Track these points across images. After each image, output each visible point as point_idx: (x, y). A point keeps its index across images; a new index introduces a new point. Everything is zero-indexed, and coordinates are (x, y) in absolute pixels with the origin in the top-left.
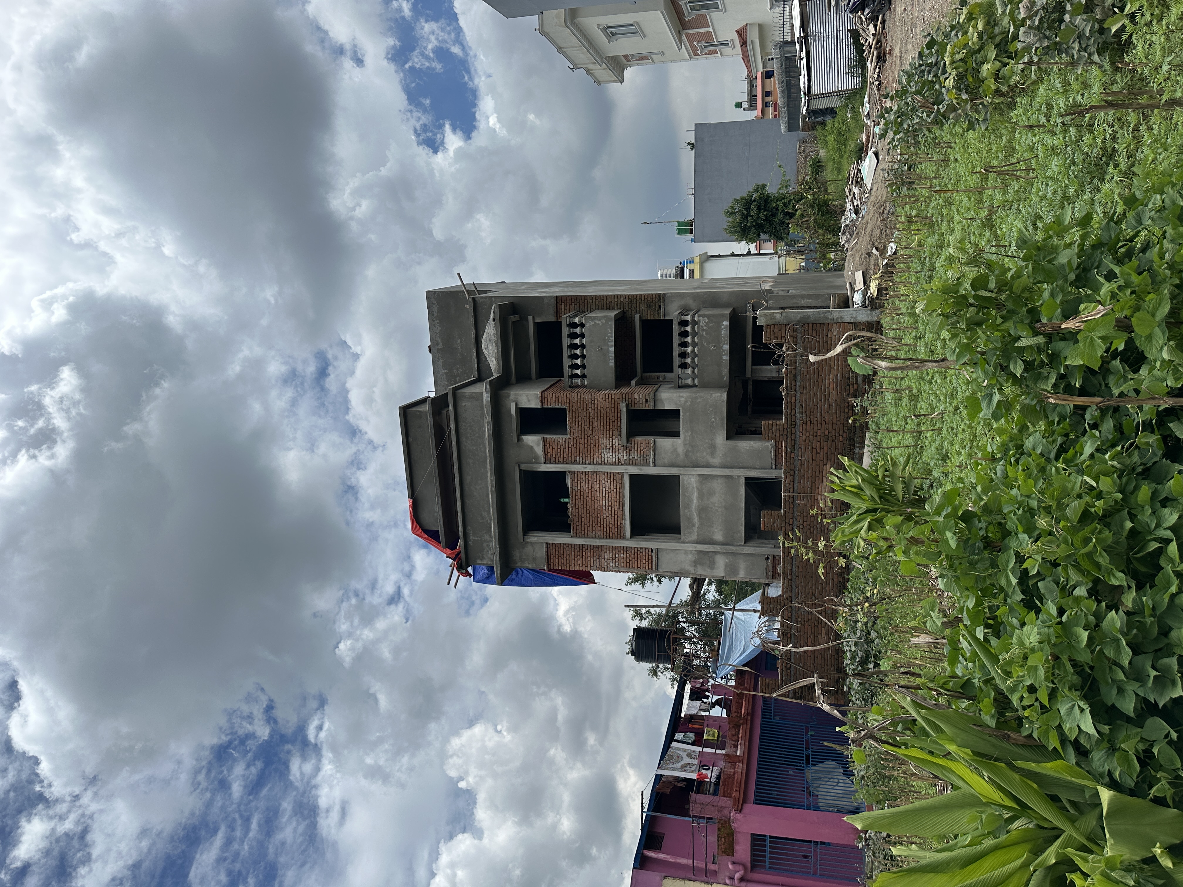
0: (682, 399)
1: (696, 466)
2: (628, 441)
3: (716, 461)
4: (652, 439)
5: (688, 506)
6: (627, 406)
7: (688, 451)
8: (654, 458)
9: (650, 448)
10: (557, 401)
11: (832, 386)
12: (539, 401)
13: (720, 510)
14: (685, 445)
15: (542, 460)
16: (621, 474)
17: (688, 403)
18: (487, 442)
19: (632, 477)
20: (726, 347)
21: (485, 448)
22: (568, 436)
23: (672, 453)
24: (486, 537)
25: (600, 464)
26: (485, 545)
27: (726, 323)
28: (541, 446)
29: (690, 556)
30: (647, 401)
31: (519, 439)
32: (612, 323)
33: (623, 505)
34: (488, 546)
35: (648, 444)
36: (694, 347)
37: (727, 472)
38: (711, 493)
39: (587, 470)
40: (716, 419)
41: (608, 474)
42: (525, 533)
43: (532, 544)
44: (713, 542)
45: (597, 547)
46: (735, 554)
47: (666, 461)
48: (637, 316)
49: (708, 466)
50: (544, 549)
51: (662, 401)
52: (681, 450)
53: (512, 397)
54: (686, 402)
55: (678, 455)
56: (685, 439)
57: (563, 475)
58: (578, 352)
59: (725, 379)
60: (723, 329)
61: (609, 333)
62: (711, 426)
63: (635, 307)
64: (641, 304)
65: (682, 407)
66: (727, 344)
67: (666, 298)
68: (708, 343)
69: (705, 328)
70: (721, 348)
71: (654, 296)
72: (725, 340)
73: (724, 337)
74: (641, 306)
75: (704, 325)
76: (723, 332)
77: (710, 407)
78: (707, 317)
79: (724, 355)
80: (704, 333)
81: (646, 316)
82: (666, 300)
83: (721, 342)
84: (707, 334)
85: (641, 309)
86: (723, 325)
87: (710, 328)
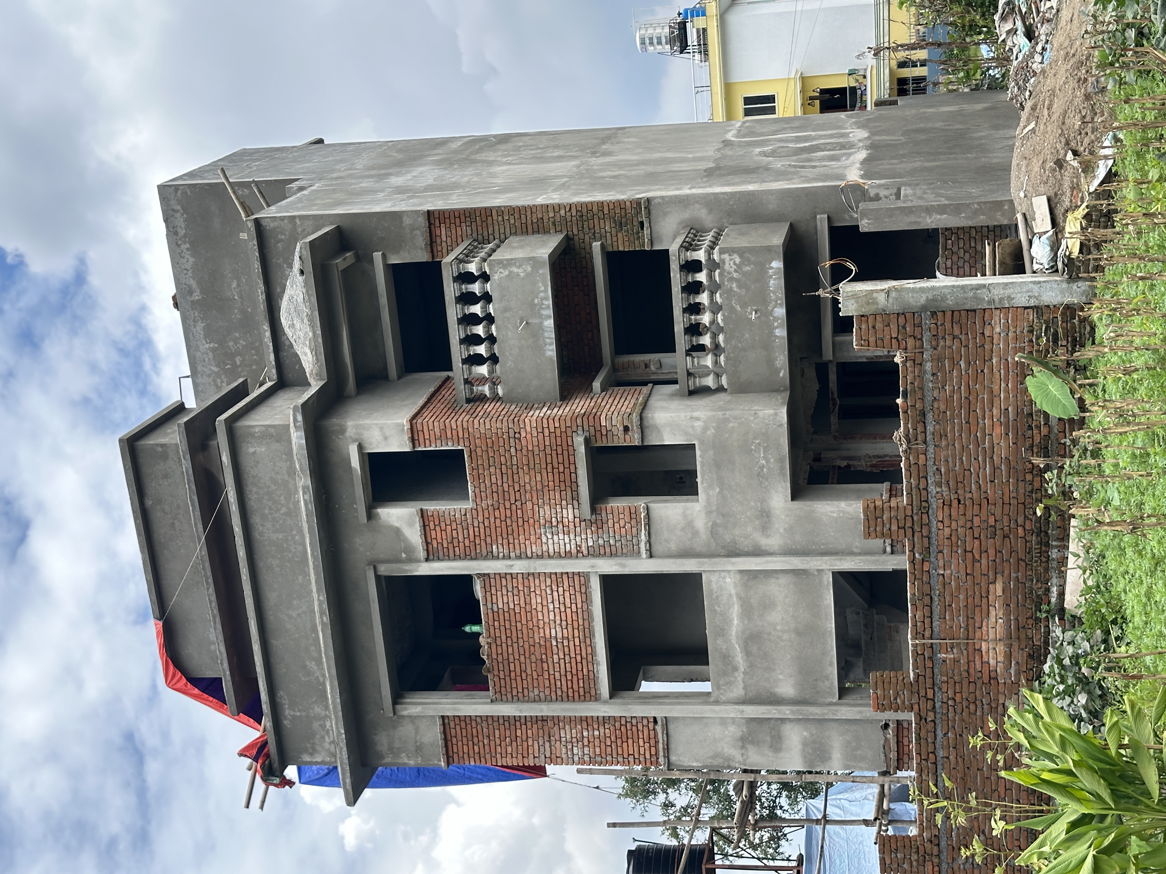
0: (698, 424)
1: (734, 553)
2: (593, 510)
3: (773, 542)
4: (640, 502)
5: (722, 632)
6: (587, 441)
7: (715, 524)
8: (649, 541)
9: (638, 523)
10: (443, 437)
11: (998, 430)
12: (406, 437)
13: (786, 636)
14: (709, 513)
15: (422, 554)
16: (584, 577)
17: (711, 432)
18: (305, 526)
19: (607, 580)
20: (781, 312)
21: (303, 537)
22: (469, 505)
23: (683, 529)
24: (318, 710)
25: (541, 557)
26: (316, 725)
27: (778, 265)
28: (418, 526)
29: (732, 728)
30: (626, 429)
31: (370, 516)
32: (546, 272)
33: (592, 635)
34: (323, 727)
35: (633, 514)
36: (714, 313)
37: (796, 563)
38: (767, 605)
39: (514, 571)
40: (768, 461)
41: (558, 578)
42: (397, 698)
43: (412, 718)
44: (775, 700)
45: (544, 719)
46: (821, 722)
47: (673, 546)
48: (596, 245)
49: (757, 552)
50: (438, 729)
51: (657, 430)
52: (701, 523)
53: (350, 432)
54: (705, 429)
55: (696, 533)
56: (708, 500)
57: (466, 580)
58: (480, 330)
59: (781, 375)
60: (771, 277)
61: (541, 292)
62: (759, 475)
63: (591, 226)
64: (602, 222)
65: (699, 440)
66: (781, 305)
67: (652, 208)
68: (744, 305)
69: (735, 275)
70: (771, 313)
71: (628, 204)
72: (778, 298)
73: (774, 292)
74: (602, 226)
75: (732, 270)
76: (772, 282)
77: (755, 438)
78: (738, 254)
79: (777, 328)
80: (734, 285)
81: (615, 244)
82: (653, 212)
83: (770, 302)
84: (739, 287)
85: (603, 230)
86: (772, 268)
87: (744, 274)
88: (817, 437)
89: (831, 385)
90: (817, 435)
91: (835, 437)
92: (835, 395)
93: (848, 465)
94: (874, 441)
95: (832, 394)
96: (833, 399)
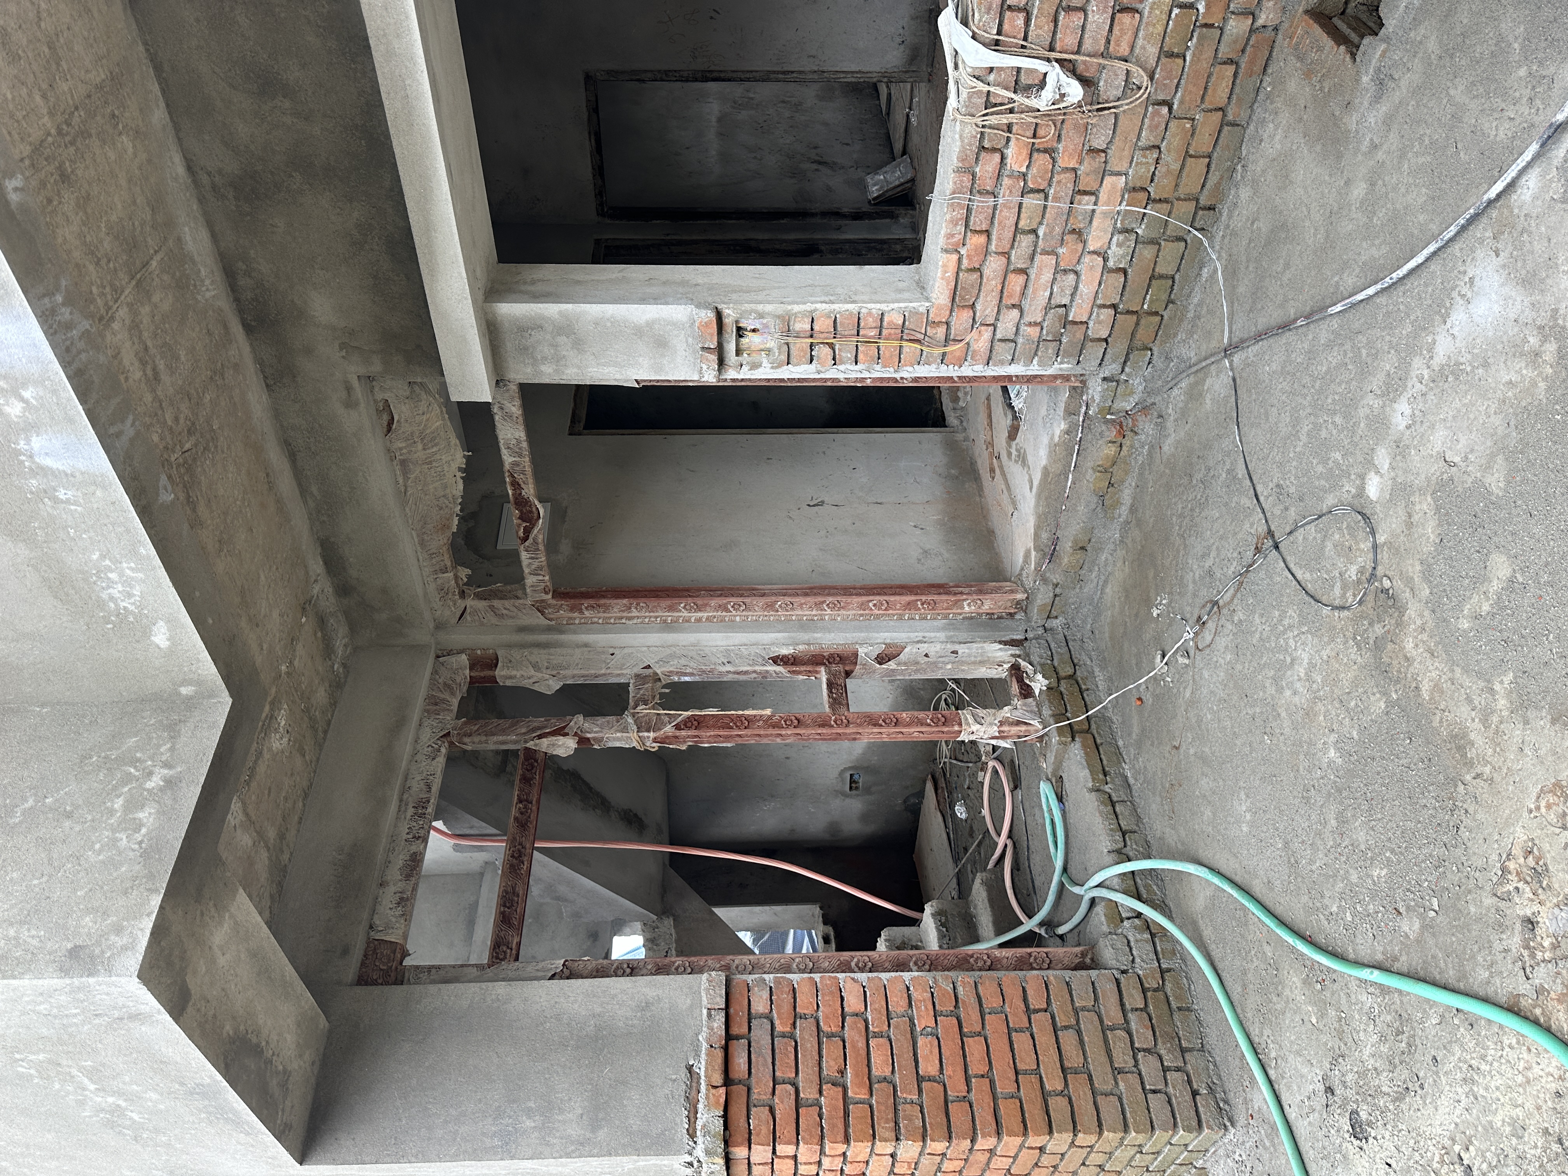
88: (481, 604)
89: (508, 459)
90: (479, 597)
91: (540, 608)
92: (529, 491)
93: (583, 741)
94: (669, 616)
95: (516, 485)
96: (521, 502)
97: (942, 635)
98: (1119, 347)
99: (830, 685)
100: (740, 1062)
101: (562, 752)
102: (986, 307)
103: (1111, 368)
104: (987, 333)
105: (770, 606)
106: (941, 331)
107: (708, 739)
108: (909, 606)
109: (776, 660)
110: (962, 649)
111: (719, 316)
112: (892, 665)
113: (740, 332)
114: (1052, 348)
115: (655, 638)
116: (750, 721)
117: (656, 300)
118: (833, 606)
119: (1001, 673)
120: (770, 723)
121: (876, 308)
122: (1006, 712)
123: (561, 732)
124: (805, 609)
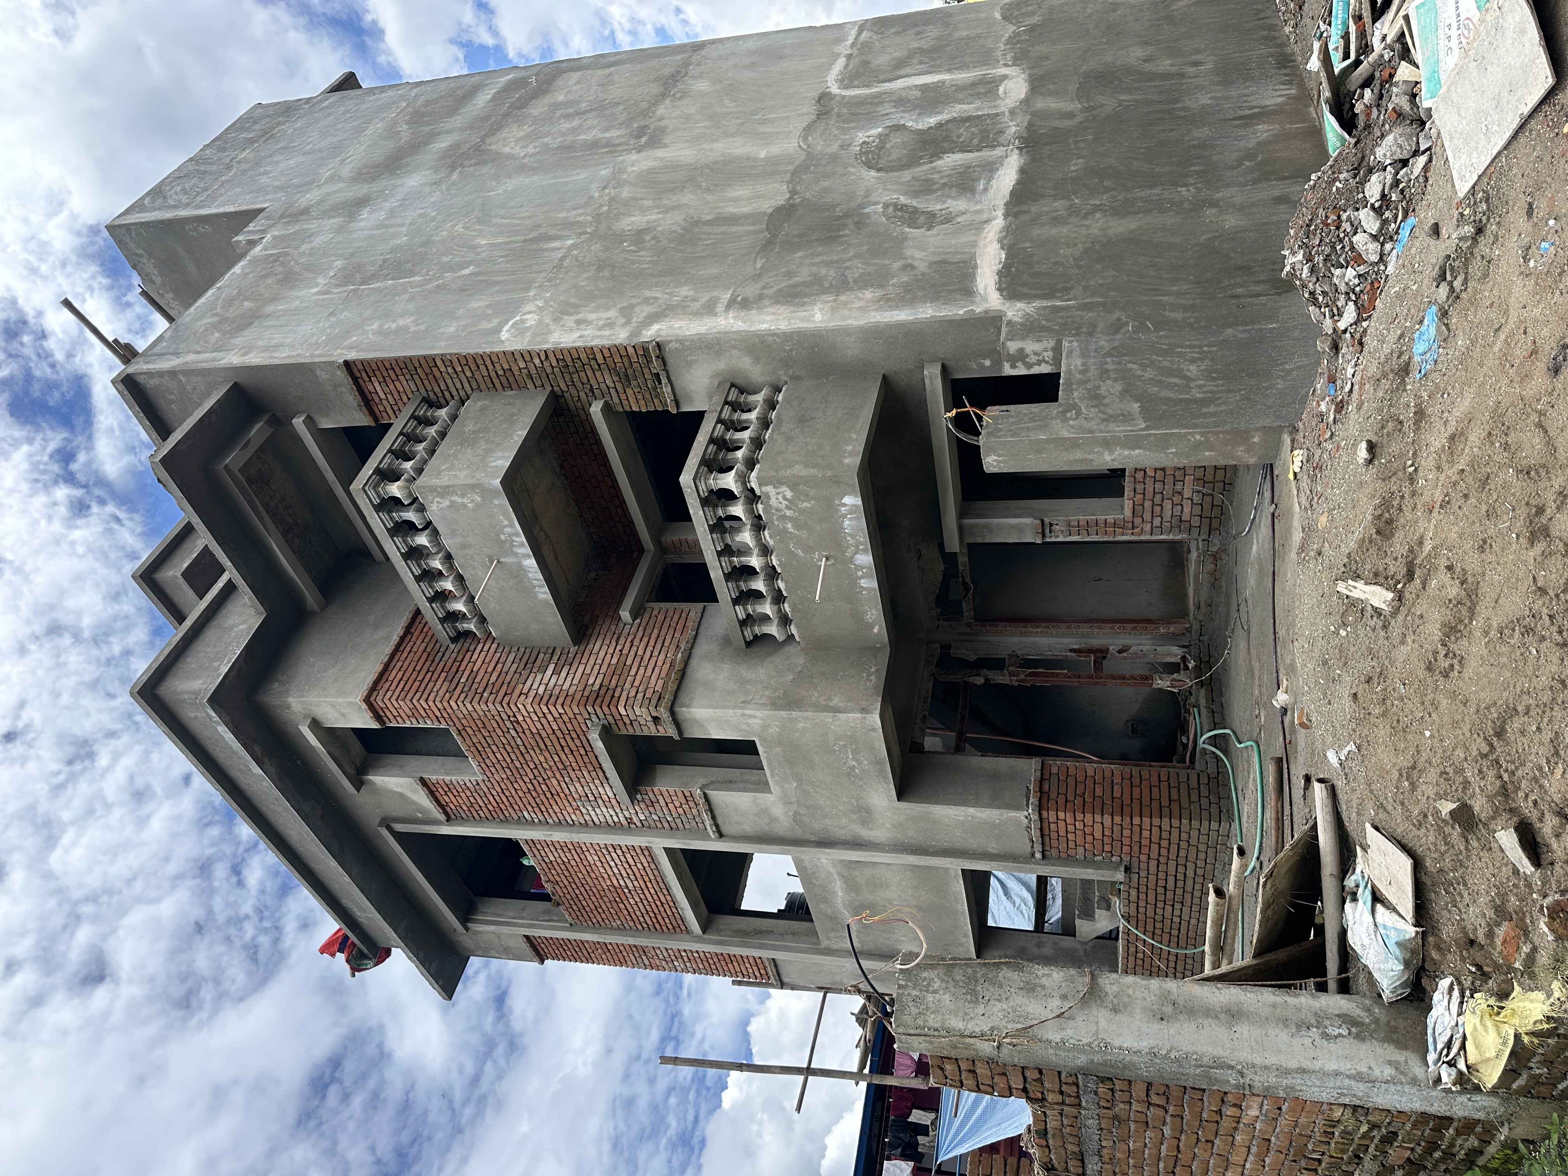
0: (755, 722)
1: (829, 842)
3: (879, 834)
4: (695, 785)
5: (825, 900)
6: (607, 729)
7: (797, 814)
8: (715, 823)
9: (698, 805)
10: (416, 715)
12: (367, 714)
14: (788, 804)
15: (439, 816)
17: (774, 730)
19: (672, 852)
20: (866, 559)
22: (481, 777)
23: (757, 815)
25: (585, 825)
27: (853, 500)
28: (422, 792)
30: (656, 720)
31: (360, 783)
32: (503, 501)
33: (668, 888)
35: (690, 797)
36: (766, 555)
37: (911, 859)
38: (878, 884)
39: (555, 839)
40: (860, 763)
41: (610, 846)
42: (468, 913)
43: (489, 934)
47: (747, 828)
48: (596, 409)
49: (860, 844)
51: (698, 722)
52: (778, 812)
53: (297, 707)
54: (766, 727)
55: (774, 820)
56: (784, 793)
58: (437, 564)
59: (876, 630)
60: (845, 516)
61: (506, 526)
62: (849, 774)
63: (585, 380)
64: (598, 374)
65: (759, 737)
66: (865, 551)
67: (667, 356)
68: (808, 550)
69: (788, 513)
70: (851, 560)
71: (631, 350)
72: (859, 543)
73: (853, 536)
74: (600, 379)
75: (783, 506)
76: (846, 523)
77: (837, 740)
78: (788, 486)
79: (862, 577)
80: (789, 526)
81: (625, 403)
82: (670, 361)
83: (848, 548)
84: (797, 527)
85: (603, 386)
86: (845, 505)
87: (802, 512)
88: (945, 623)
89: (961, 568)
90: (944, 620)
91: (969, 625)
92: (968, 580)
93: (987, 679)
94: (1024, 630)
95: (963, 577)
96: (964, 584)
97: (1149, 642)
98: (1205, 529)
99: (1095, 662)
100: (1046, 787)
101: (978, 683)
102: (1147, 516)
103: (1205, 537)
104: (1149, 525)
105: (1069, 627)
106: (1130, 525)
107: (1039, 682)
108: (1134, 628)
109: (1071, 650)
110: (1158, 648)
111: (1042, 521)
112: (1125, 654)
113: (1051, 525)
114: (1177, 530)
115: (1017, 639)
116: (1058, 675)
117: (1020, 516)
118: (1098, 628)
119: (1177, 659)
120: (1066, 676)
121: (1103, 517)
122: (1175, 676)
123: (977, 675)
124: (1085, 629)
